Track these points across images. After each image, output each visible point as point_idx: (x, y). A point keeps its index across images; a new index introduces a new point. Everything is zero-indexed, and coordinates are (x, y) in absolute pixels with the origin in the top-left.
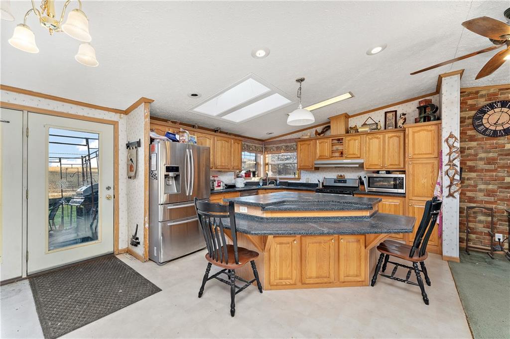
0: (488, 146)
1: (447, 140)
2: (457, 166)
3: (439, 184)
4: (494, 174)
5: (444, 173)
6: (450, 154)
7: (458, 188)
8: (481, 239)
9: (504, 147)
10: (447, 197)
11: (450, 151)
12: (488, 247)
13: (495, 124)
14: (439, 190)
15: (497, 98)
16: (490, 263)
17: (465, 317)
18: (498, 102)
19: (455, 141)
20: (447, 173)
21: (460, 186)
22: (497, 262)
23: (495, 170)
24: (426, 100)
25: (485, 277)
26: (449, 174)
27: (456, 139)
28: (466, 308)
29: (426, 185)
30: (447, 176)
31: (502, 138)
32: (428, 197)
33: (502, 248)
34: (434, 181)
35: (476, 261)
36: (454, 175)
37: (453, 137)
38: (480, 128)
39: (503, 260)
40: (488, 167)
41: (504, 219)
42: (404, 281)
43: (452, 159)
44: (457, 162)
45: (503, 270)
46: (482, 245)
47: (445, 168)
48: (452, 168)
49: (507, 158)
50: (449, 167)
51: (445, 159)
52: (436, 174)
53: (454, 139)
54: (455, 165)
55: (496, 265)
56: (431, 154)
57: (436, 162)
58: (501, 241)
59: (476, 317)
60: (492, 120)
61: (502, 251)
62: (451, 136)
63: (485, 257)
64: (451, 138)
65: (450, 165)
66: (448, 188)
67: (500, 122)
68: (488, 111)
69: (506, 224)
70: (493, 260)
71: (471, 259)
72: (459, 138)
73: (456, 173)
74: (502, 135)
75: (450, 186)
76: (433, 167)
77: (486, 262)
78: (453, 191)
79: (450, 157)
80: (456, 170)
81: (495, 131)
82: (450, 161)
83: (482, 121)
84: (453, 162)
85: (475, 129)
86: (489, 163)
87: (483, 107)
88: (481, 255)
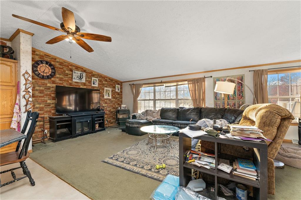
0: (40, 83)
1: (24, 75)
2: (31, 93)
3: (17, 104)
4: (43, 98)
5: (22, 97)
6: (26, 84)
7: (31, 106)
8: (37, 135)
9: (47, 85)
10: (24, 113)
11: (26, 82)
12: (41, 138)
13: (43, 72)
14: (18, 108)
15: (44, 59)
16: (46, 146)
17: (56, 176)
18: (45, 61)
19: (29, 76)
20: (24, 97)
21: (32, 105)
22: (48, 144)
23: (43, 97)
24: (2, 41)
25: (48, 153)
26: (25, 97)
27: (30, 75)
28: (53, 172)
29: (6, 106)
30: (24, 98)
31: (46, 80)
32: (8, 115)
33: (47, 137)
34: (12, 102)
35: (40, 148)
36: (29, 98)
37: (28, 74)
38: (36, 72)
39: (49, 142)
40: (40, 95)
41: (47, 121)
42: (14, 181)
43: (27, 87)
44: (30, 90)
45: (53, 146)
46: (38, 139)
47: (22, 93)
48: (27, 93)
49: (48, 91)
50: (25, 93)
51: (23, 88)
52: (14, 98)
53: (28, 75)
54: (29, 92)
55: (48, 146)
56: (10, 83)
57: (14, 89)
58: (46, 133)
59: (60, 172)
60: (42, 70)
61: (47, 138)
62: (27, 73)
63: (42, 144)
64: (26, 74)
65: (26, 91)
66: (25, 107)
67: (45, 71)
68: (40, 64)
69: (48, 124)
70: (46, 144)
71: (37, 148)
72: (31, 75)
73: (30, 97)
74: (46, 79)
75: (26, 105)
76: (11, 93)
77: (44, 146)
78: (28, 108)
79: (26, 86)
80: (30, 94)
81: (43, 76)
82: (26, 88)
83: (37, 68)
84: (28, 90)
85: (34, 73)
86: (40, 93)
87: (38, 61)
88: (39, 144)
